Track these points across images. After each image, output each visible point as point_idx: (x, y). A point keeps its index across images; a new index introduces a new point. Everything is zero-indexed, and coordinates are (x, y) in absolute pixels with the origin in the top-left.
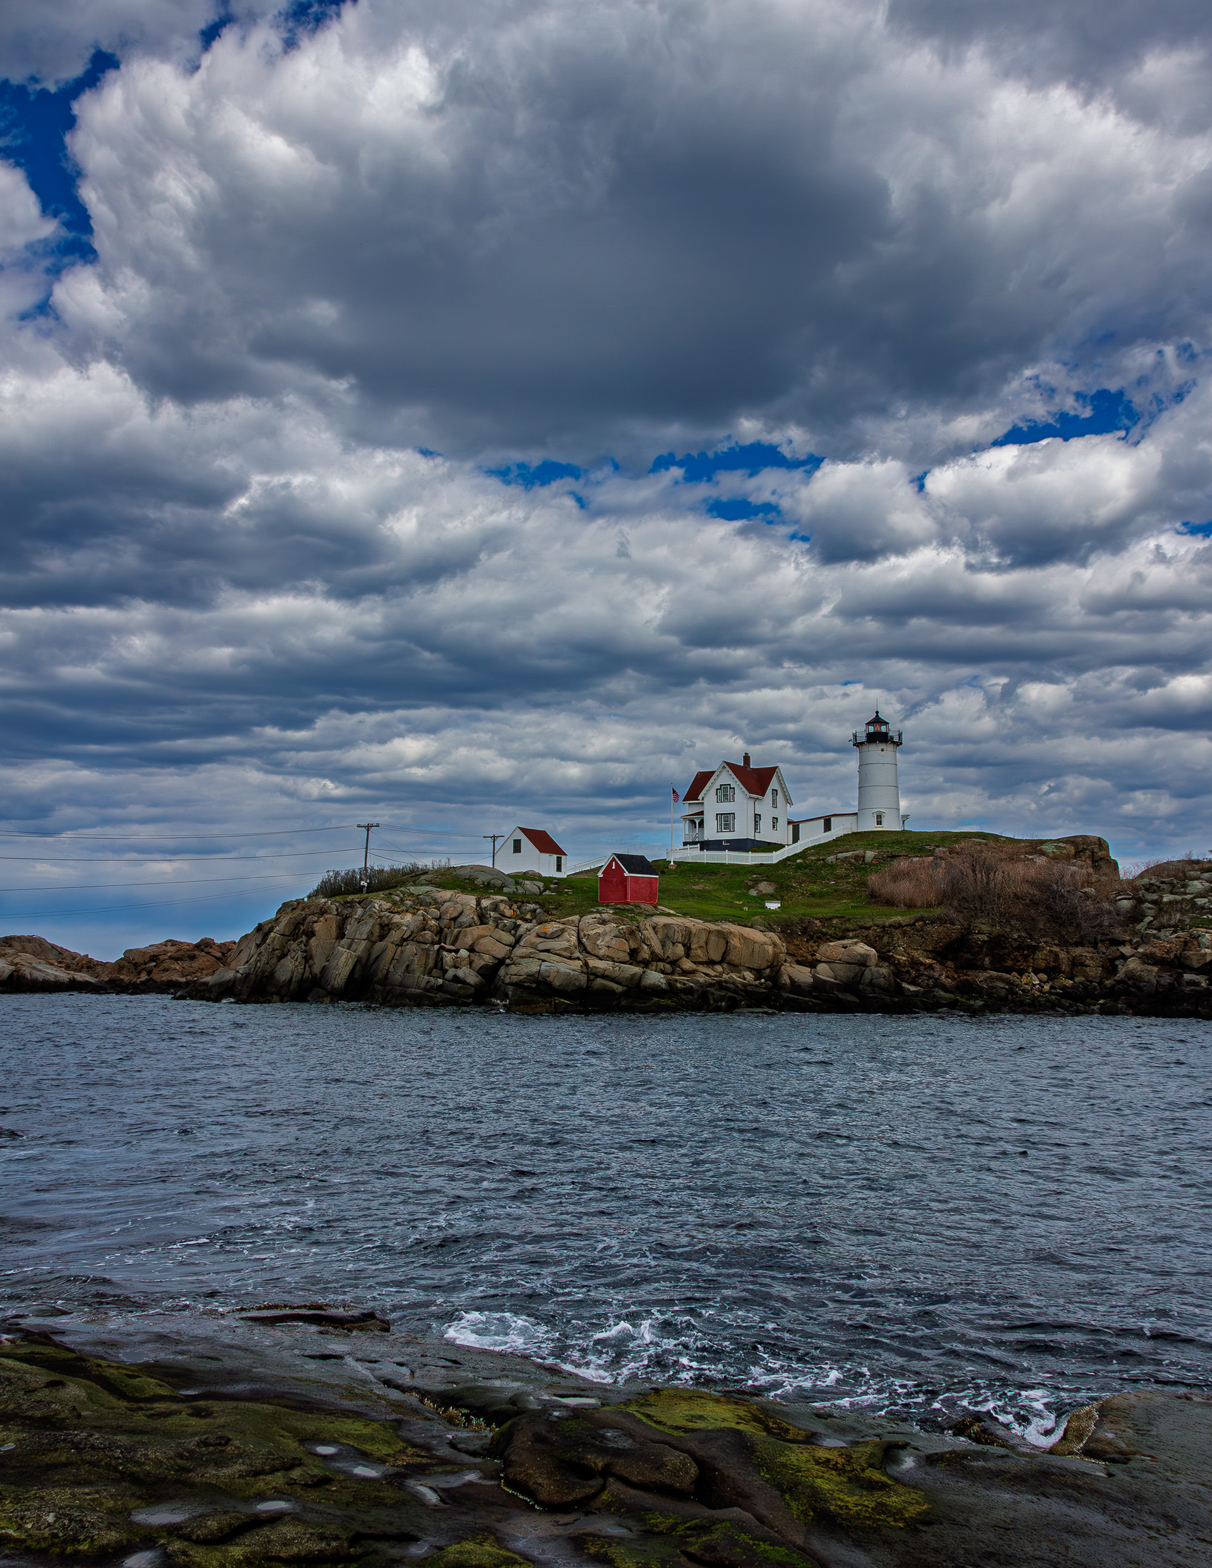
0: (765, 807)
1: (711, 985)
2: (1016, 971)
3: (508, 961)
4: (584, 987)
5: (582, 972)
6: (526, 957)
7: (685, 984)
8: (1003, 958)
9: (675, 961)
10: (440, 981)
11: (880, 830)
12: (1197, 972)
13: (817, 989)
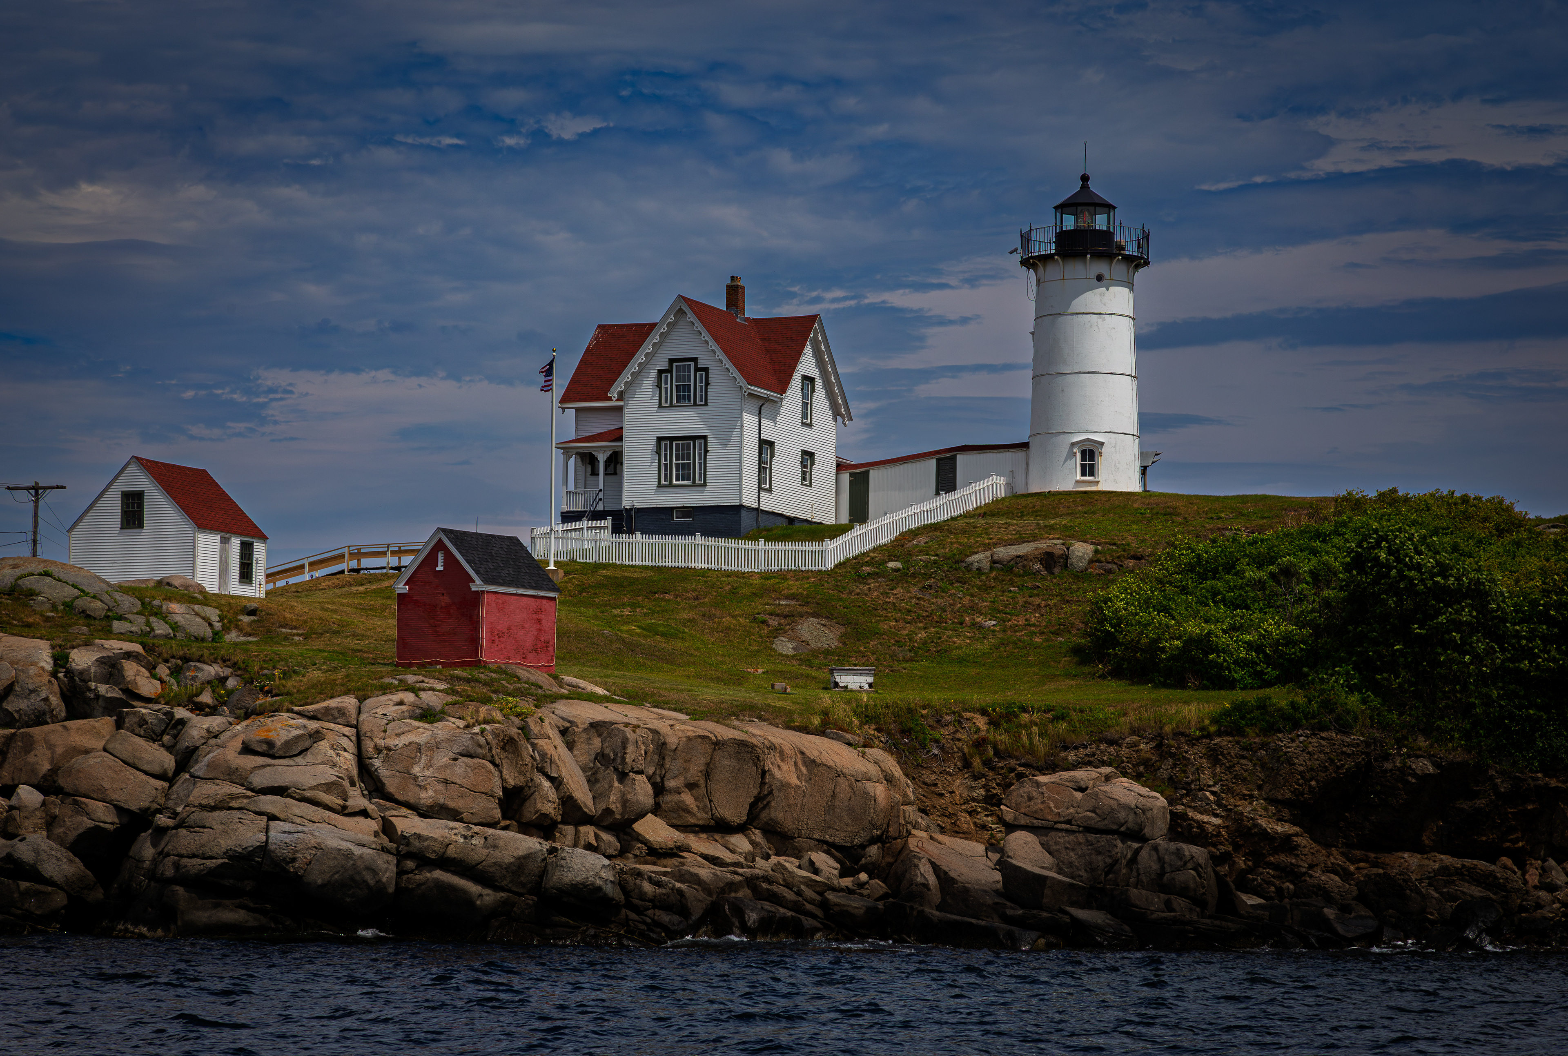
0: (782, 421)
1: (731, 886)
3: (162, 820)
4: (391, 889)
5: (384, 849)
6: (221, 809)
7: (658, 884)
8: (1475, 820)
9: (629, 823)
11: (1095, 488)
13: (1016, 900)
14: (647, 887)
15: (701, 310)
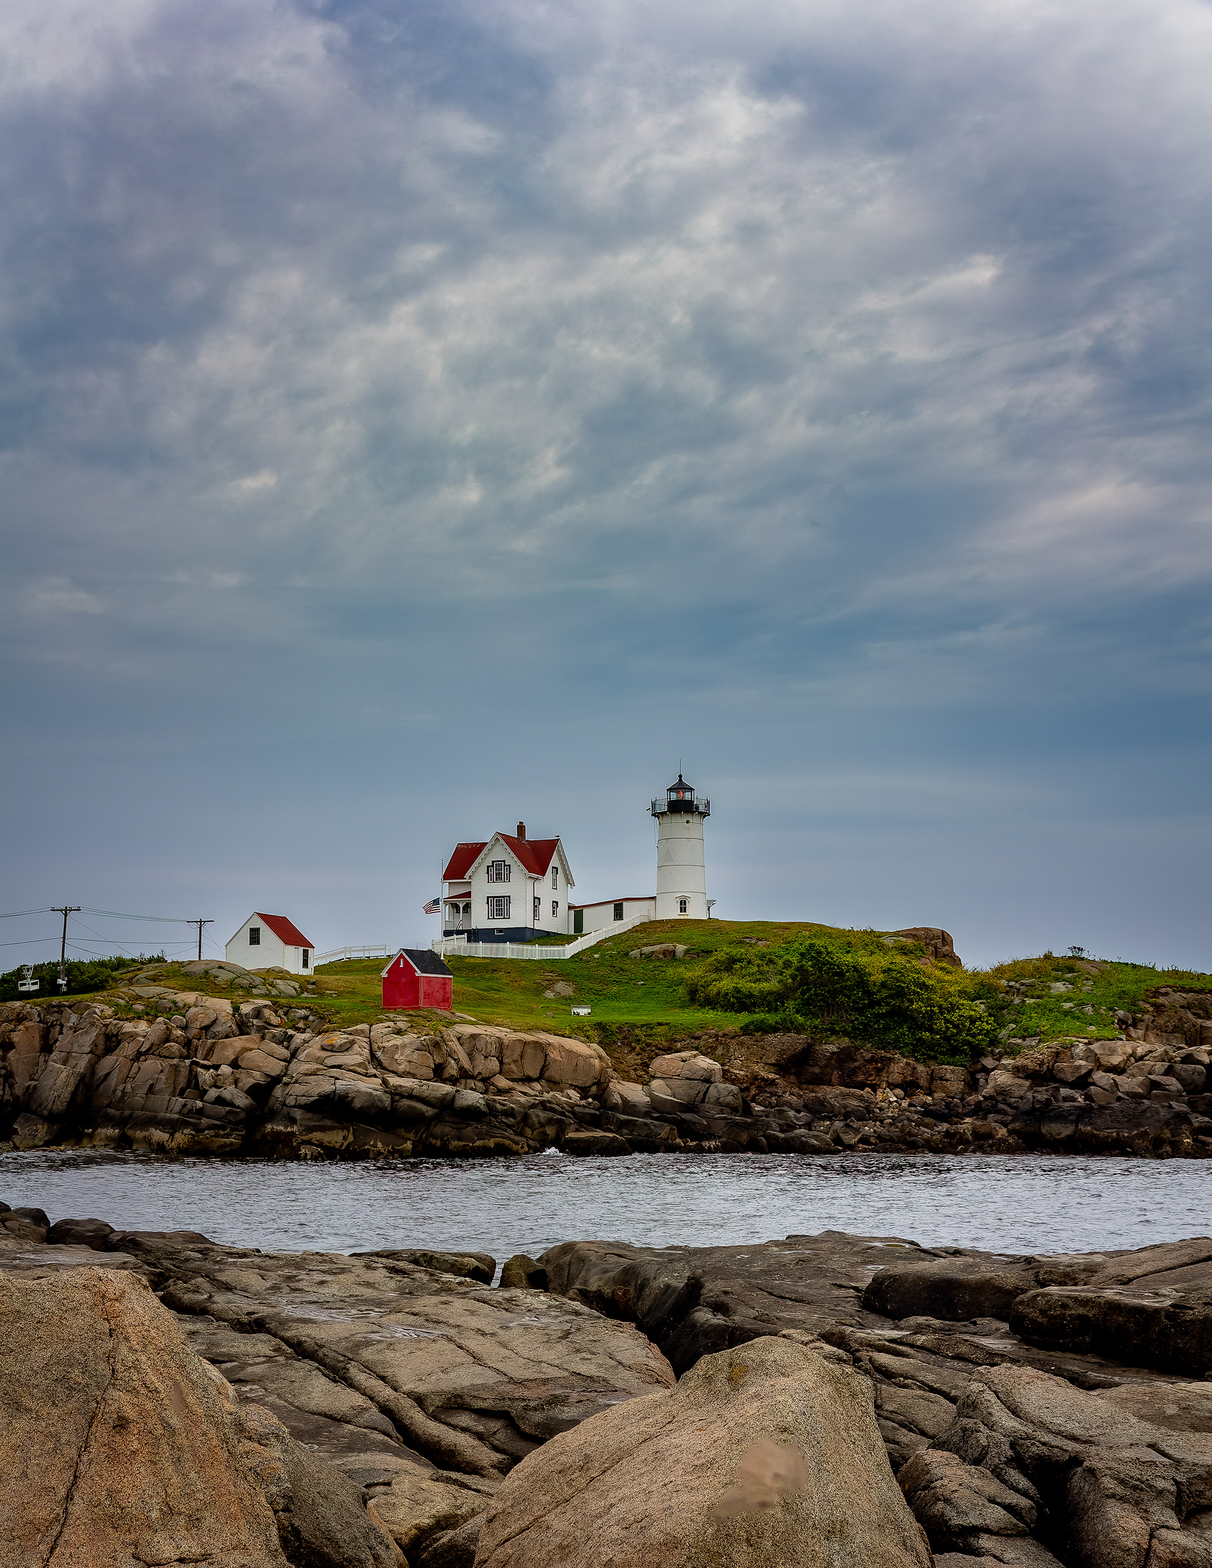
0: (544, 887)
1: (533, 1106)
2: (869, 1086)
3: (285, 1079)
4: (389, 1109)
5: (386, 1092)
6: (314, 1075)
7: (503, 1105)
8: (854, 1072)
9: (489, 1078)
10: (199, 1104)
11: (686, 917)
12: (1072, 1085)
13: (656, 1110)
14: (499, 1106)
15: (507, 839)
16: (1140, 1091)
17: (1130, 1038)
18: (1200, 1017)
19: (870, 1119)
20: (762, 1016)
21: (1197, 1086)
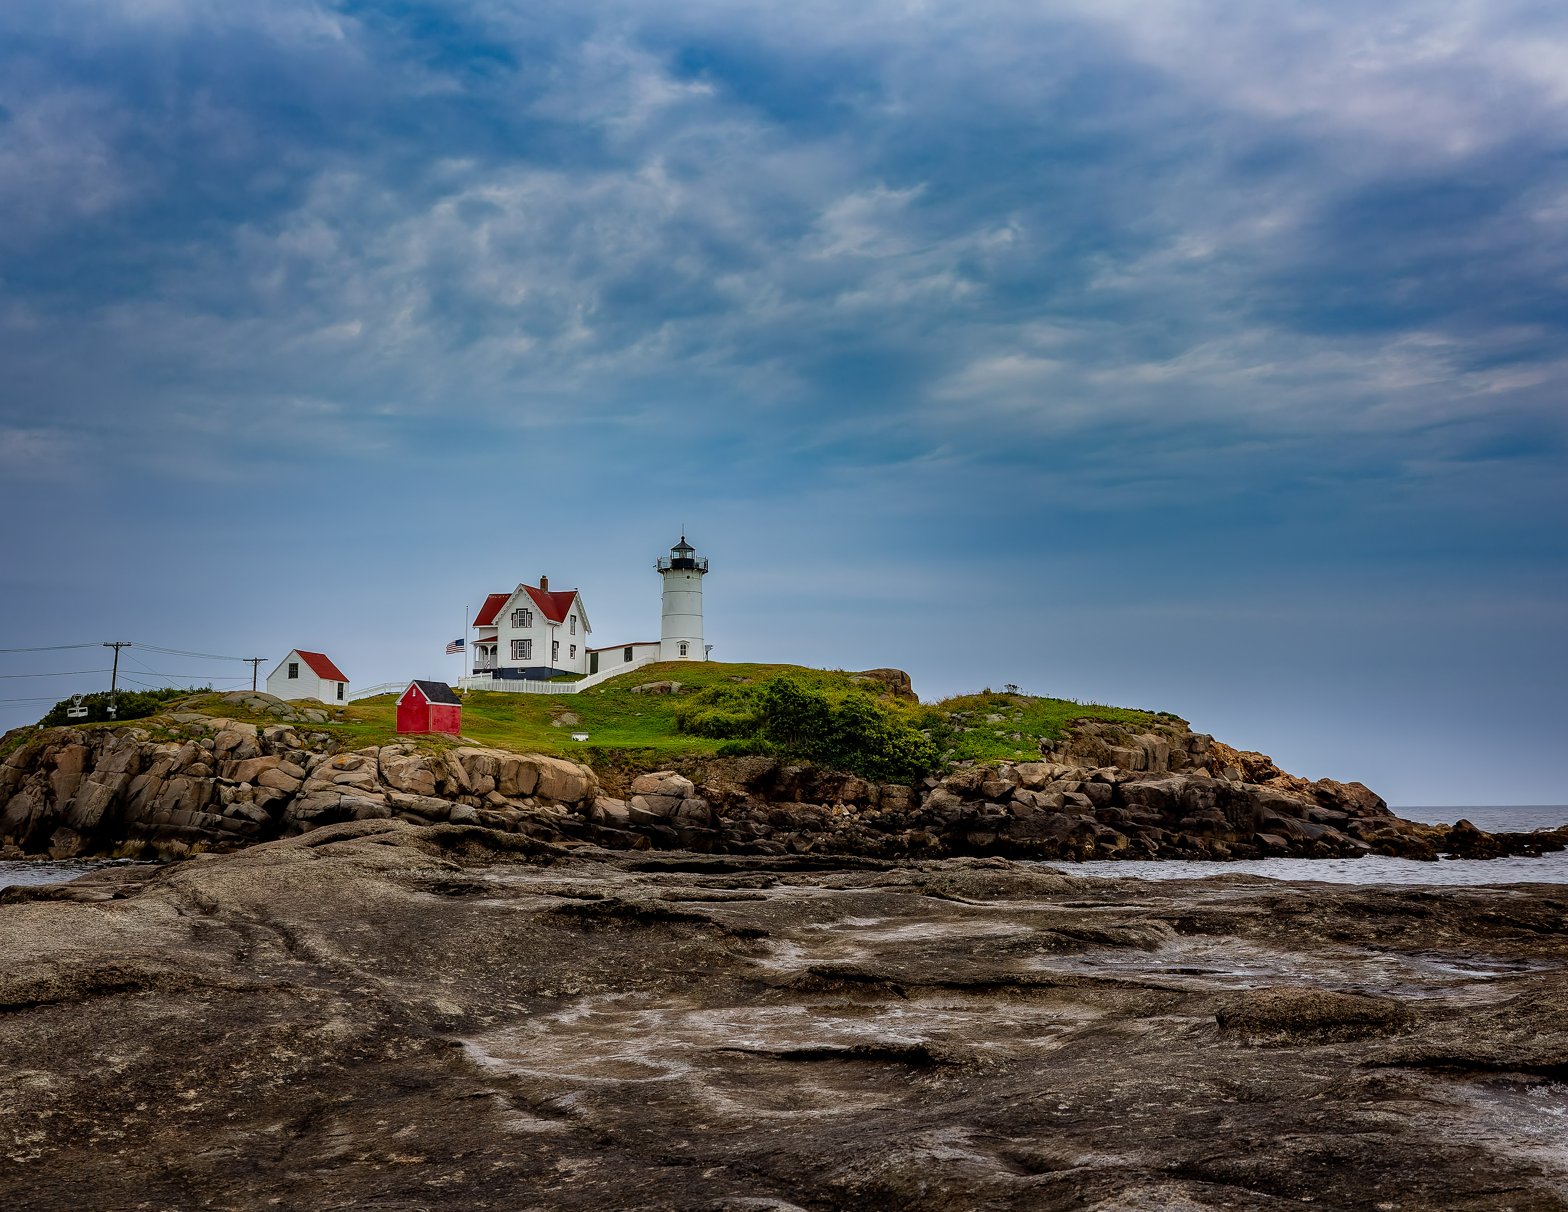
0: (562, 633)
1: (523, 819)
2: (827, 802)
3: (299, 795)
5: (387, 806)
6: (323, 791)
7: (496, 818)
8: (814, 790)
9: (485, 794)
10: (219, 817)
11: (685, 660)
12: (997, 801)
13: (633, 822)
14: (491, 819)
15: (530, 590)
16: (1055, 805)
17: (1050, 761)
18: (1111, 744)
19: (825, 830)
20: (737, 741)
21: (1104, 801)
